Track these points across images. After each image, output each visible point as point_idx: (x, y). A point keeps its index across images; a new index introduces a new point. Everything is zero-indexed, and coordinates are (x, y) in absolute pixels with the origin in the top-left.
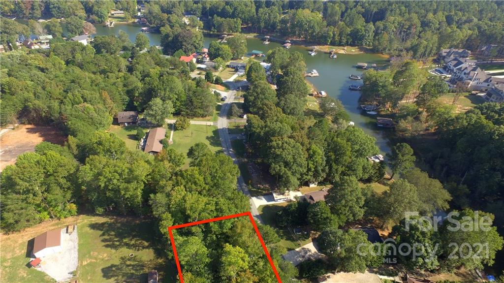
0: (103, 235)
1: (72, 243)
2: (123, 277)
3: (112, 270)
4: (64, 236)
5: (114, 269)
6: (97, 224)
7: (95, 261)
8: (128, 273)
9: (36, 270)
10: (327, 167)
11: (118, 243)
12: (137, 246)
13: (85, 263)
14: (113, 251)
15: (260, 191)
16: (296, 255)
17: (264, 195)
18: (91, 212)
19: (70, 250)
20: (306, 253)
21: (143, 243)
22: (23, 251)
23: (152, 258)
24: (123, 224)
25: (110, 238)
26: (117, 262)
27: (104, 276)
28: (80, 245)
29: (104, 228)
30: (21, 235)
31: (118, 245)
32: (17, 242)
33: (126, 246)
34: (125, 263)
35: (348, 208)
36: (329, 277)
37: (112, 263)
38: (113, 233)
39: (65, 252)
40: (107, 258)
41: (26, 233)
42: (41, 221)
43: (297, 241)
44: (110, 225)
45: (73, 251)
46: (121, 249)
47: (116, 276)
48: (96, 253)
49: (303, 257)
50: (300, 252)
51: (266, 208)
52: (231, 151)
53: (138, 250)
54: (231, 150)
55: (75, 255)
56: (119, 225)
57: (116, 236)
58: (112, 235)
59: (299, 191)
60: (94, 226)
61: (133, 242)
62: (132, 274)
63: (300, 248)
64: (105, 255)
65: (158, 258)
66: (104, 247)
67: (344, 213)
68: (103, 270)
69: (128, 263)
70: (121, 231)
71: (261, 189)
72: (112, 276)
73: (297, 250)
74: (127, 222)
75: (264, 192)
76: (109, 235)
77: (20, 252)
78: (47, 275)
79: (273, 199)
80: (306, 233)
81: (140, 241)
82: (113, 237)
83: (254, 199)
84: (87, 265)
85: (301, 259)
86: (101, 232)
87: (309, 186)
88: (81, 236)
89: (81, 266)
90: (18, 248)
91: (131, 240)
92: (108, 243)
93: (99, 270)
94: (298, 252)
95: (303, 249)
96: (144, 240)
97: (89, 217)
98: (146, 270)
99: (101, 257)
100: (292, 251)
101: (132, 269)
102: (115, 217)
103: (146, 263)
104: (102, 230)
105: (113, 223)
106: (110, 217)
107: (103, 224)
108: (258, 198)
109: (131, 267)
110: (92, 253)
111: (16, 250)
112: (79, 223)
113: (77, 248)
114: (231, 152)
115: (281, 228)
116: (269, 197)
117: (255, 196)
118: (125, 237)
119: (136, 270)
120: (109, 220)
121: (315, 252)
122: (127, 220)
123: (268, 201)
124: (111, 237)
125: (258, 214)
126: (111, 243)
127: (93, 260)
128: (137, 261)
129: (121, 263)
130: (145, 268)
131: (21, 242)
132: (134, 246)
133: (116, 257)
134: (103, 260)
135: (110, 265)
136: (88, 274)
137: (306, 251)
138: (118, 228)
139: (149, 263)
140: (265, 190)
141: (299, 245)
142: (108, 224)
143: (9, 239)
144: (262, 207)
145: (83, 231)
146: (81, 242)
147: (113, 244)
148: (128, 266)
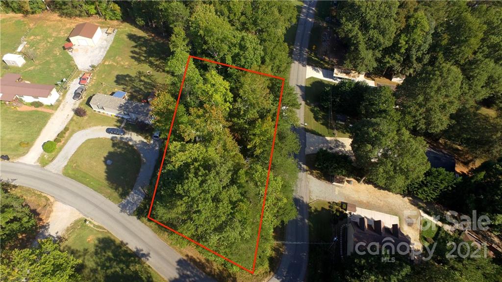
0: (136, 47)
1: (106, 43)
2: (131, 88)
4: (100, 33)
5: (127, 79)
6: (135, 35)
7: (116, 64)
8: (137, 87)
9: (68, 53)
11: (143, 58)
12: (158, 67)
13: (107, 63)
14: (136, 63)
16: (323, 143)
17: (324, 69)
19: (101, 48)
20: (337, 146)
22: (66, 35)
24: (158, 44)
25: (140, 52)
26: (133, 74)
27: (116, 81)
28: (111, 47)
29: (139, 41)
30: (71, 21)
31: (143, 61)
32: (65, 26)
33: (150, 63)
34: (139, 77)
36: (349, 182)
37: (128, 73)
38: (144, 49)
39: (97, 48)
40: (126, 67)
41: (76, 22)
42: (89, 15)
44: (146, 40)
45: (103, 50)
46: (143, 64)
47: (126, 85)
48: (120, 59)
49: (331, 149)
50: (330, 142)
51: (317, 83)
53: (158, 71)
54: (313, 9)
55: (103, 53)
56: (153, 44)
57: (146, 52)
58: (142, 50)
59: (373, 80)
60: (131, 37)
61: (157, 63)
62: (141, 89)
63: (332, 138)
64: (127, 63)
66: (130, 57)
68: (117, 76)
69: (143, 78)
70: (152, 49)
71: (324, 61)
72: (122, 84)
73: (328, 138)
74: (163, 43)
76: (140, 49)
77: (64, 34)
78: (73, 61)
79: (331, 76)
80: (351, 126)
81: (164, 64)
82: (143, 52)
83: (309, 68)
84: (108, 65)
86: (134, 44)
87: (391, 79)
88: (116, 40)
89: (102, 64)
91: (157, 60)
92: (136, 55)
93: (115, 74)
94: (328, 141)
95: (337, 141)
97: (132, 26)
99: (123, 63)
100: (321, 138)
101: (143, 85)
102: (153, 35)
103: (159, 85)
104: (136, 42)
105: (150, 40)
106: (150, 34)
107: (140, 37)
108: (314, 69)
109: (143, 83)
110: (117, 57)
111: (61, 32)
112: (120, 28)
113: (108, 48)
118: (153, 56)
119: (146, 88)
120: (147, 36)
121: (350, 151)
123: (325, 76)
125: (303, 85)
126: (138, 56)
127: (114, 64)
128: (151, 80)
129: (136, 76)
130: (155, 89)
133: (135, 68)
134: (123, 66)
135: (126, 74)
136: (104, 72)
137: (338, 144)
138: (151, 46)
139: (161, 86)
141: (334, 135)
144: (312, 81)
145: (120, 37)
146: (114, 46)
147: (139, 58)
148: (141, 81)
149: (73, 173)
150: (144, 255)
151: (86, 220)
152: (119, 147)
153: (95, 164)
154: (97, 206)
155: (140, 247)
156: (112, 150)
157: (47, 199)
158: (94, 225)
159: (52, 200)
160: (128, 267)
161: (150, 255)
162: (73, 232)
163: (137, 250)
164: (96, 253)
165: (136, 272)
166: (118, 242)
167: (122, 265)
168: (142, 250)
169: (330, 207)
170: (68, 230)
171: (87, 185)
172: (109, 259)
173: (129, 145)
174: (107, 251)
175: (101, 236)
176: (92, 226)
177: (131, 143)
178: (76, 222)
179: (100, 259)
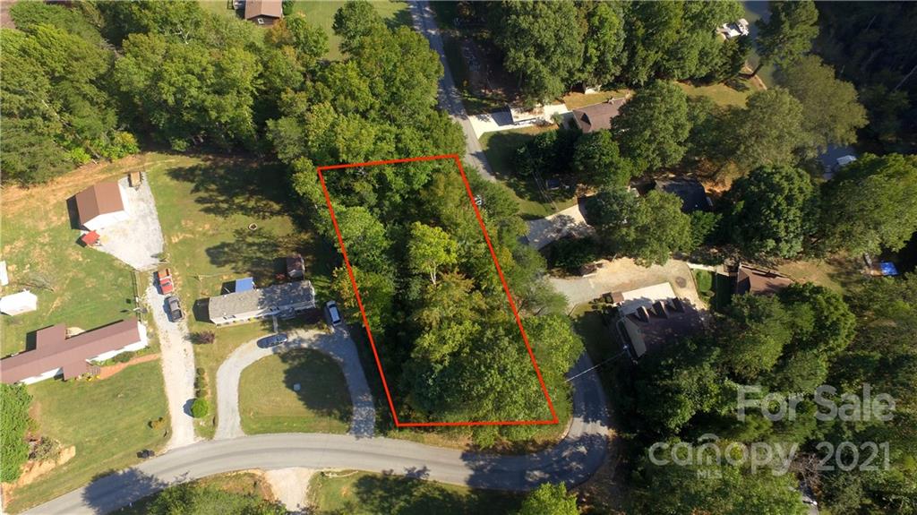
0: (196, 190)
1: (145, 205)
2: (244, 263)
3: (224, 253)
4: (126, 193)
5: (226, 249)
6: (180, 169)
7: (191, 236)
8: (252, 258)
9: (95, 251)
10: (626, 54)
11: (225, 206)
12: (260, 211)
13: (175, 240)
14: (220, 219)
15: (484, 102)
16: (547, 228)
17: (493, 111)
18: (165, 147)
19: (144, 217)
20: (565, 224)
21: (271, 206)
22: (63, 218)
23: (290, 232)
24: (228, 170)
25: (211, 196)
26: (230, 239)
27: (213, 262)
28: (160, 208)
29: (195, 176)
30: (50, 189)
31: (227, 209)
32: (48, 203)
33: (242, 210)
34: (244, 240)
35: (654, 146)
36: (600, 266)
37: (223, 241)
38: (213, 187)
39: (137, 221)
40: (211, 232)
41: (59, 186)
42: (77, 165)
43: (549, 201)
44: (205, 171)
45: (149, 219)
46: (233, 217)
47: (233, 262)
48: (190, 224)
49: (559, 231)
50: (554, 222)
51: (495, 139)
52: (427, 12)
53: (264, 218)
54: (427, 9)
55: (155, 225)
56: (222, 172)
57: (221, 192)
58: (212, 191)
59: (562, 102)
60: (177, 174)
61: (252, 204)
62: (260, 258)
63: (554, 215)
64: (207, 226)
65: (300, 232)
66: (203, 213)
67: (645, 155)
68: (208, 251)
69: (250, 240)
70: (227, 182)
71: (488, 99)
72: (226, 262)
73: (549, 218)
74: (235, 165)
75: (493, 105)
76: (207, 190)
77: (59, 219)
78: (117, 259)
79: (509, 120)
80: (567, 187)
81: (264, 202)
82: (215, 194)
83: (473, 120)
84: (181, 242)
85: (554, 236)
86: (192, 186)
87: (583, 92)
88: (158, 192)
89: (168, 246)
90: (52, 212)
91: (248, 200)
92: (209, 205)
93: (201, 251)
94: (549, 221)
95: (560, 216)
96: (271, 200)
97: (164, 156)
98: (283, 253)
99: (201, 229)
100: (540, 220)
101: (259, 250)
102: (211, 157)
103: (281, 240)
104: (192, 181)
105: (211, 167)
106: (203, 157)
107: (192, 170)
108: (480, 118)
109: (256, 248)
110: (183, 223)
111: (50, 215)
112: (149, 167)
113: (155, 213)
114: (426, 15)
115: (523, 178)
116: (503, 115)
117: (474, 114)
118: (236, 195)
119: (266, 253)
120: (202, 163)
121: (582, 223)
122: (235, 162)
123: (500, 124)
124: (211, 193)
125: (480, 150)
126: (213, 204)
127: (188, 236)
128: (265, 237)
129: (237, 241)
130: (279, 249)
131: (55, 201)
132: (256, 210)
133: (227, 229)
134: (204, 234)
135: (218, 244)
136: (184, 258)
137: (565, 220)
138: (221, 177)
139: (286, 240)
140: (495, 101)
141: (553, 210)
142: (200, 169)
143: (31, 196)
144: (487, 138)
145: (159, 183)
146: (161, 204)
147: (218, 207)
148: (250, 245)
149: (259, 425)
150: (420, 473)
151: (322, 473)
152: (293, 359)
153: (278, 399)
154: (324, 450)
155: (410, 466)
156: (287, 367)
157: (253, 476)
158: (338, 474)
159: (258, 473)
160: (411, 495)
161: (428, 468)
162: (317, 495)
163: (409, 471)
164: (364, 501)
165: (424, 495)
166: (379, 476)
167: (403, 497)
168: (415, 468)
169: (593, 307)
170: (309, 496)
171: (290, 430)
172: (383, 499)
173: (305, 349)
174: (374, 491)
175: (354, 480)
176: (335, 476)
177: (305, 345)
178: (313, 481)
179: (372, 504)
